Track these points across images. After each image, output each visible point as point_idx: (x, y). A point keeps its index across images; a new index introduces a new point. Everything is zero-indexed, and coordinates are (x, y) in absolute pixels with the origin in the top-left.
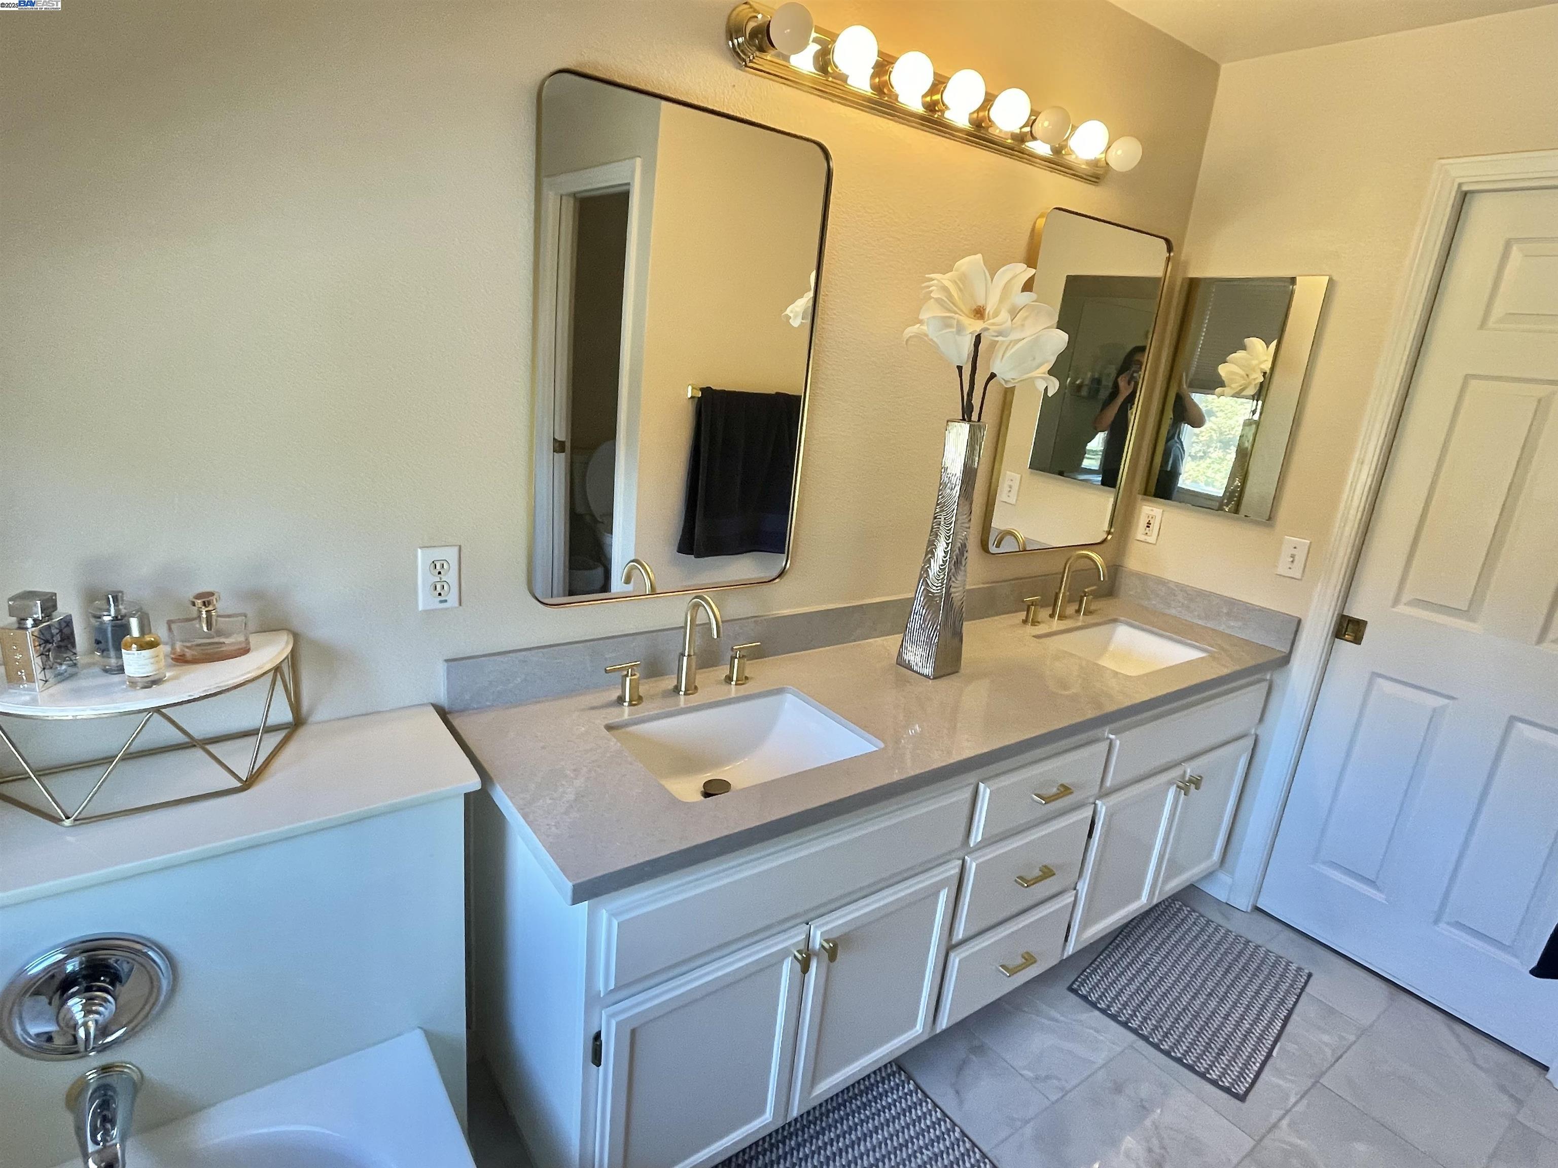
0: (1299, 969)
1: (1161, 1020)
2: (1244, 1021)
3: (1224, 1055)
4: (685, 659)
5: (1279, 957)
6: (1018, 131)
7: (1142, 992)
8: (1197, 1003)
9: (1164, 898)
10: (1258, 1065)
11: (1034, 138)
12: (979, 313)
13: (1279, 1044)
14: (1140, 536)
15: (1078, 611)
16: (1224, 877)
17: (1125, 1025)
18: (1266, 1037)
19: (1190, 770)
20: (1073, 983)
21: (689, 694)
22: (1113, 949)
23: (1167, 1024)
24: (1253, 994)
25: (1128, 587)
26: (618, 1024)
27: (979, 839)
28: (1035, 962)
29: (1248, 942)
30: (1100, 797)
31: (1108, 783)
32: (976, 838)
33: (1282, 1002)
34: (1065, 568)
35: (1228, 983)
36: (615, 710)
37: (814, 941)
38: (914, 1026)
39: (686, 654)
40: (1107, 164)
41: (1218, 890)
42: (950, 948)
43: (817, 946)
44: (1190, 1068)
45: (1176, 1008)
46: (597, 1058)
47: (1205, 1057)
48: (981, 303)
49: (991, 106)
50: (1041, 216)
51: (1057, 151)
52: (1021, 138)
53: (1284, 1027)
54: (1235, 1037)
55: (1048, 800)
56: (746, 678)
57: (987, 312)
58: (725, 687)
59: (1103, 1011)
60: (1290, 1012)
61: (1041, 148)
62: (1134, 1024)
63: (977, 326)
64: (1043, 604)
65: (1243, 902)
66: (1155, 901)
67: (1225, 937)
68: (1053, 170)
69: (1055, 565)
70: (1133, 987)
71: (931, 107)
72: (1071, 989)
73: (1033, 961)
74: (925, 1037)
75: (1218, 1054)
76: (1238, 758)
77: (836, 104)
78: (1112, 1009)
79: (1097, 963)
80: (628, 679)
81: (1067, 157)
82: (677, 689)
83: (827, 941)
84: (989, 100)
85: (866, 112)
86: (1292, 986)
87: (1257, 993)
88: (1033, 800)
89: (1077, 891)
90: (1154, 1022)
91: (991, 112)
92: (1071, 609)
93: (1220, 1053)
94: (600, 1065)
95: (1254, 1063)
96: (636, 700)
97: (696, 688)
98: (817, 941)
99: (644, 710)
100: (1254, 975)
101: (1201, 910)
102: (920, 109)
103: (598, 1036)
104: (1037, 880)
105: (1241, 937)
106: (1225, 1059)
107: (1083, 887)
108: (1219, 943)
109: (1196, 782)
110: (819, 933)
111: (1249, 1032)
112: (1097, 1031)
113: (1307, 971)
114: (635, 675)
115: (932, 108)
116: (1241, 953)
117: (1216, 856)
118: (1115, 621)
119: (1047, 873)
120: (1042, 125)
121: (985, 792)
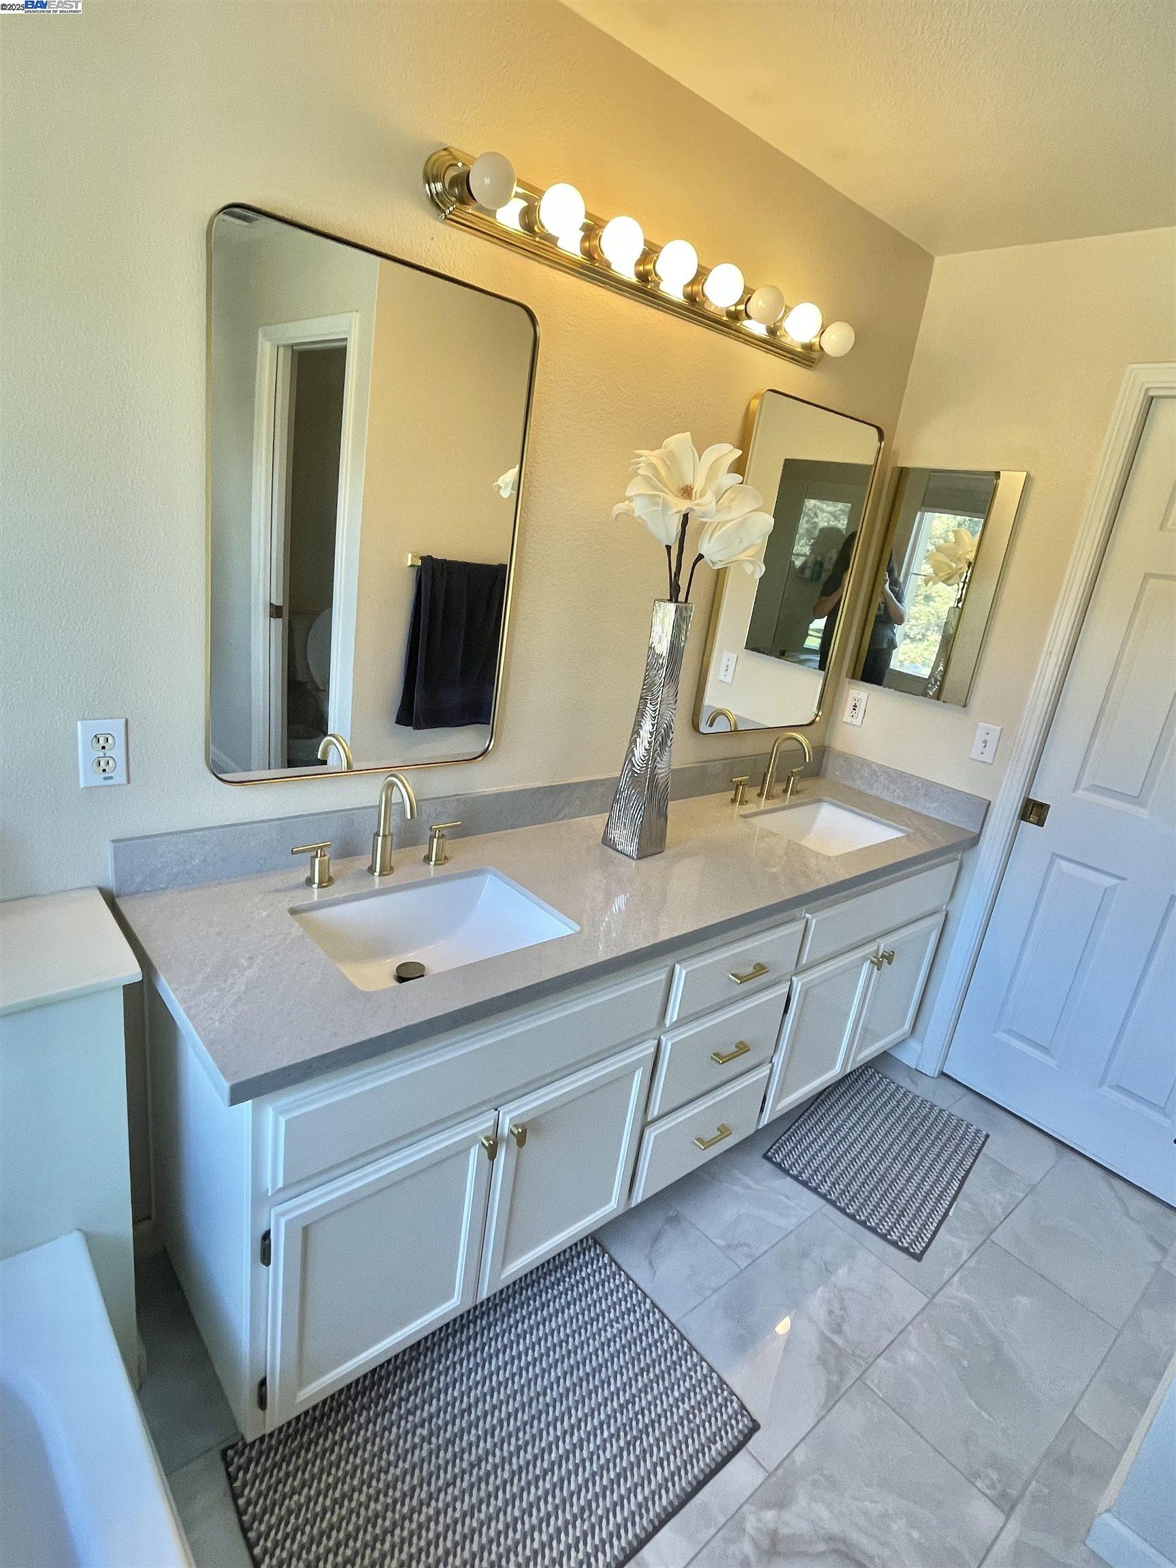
0: (978, 1131)
1: (848, 1185)
2: (925, 1183)
3: (904, 1216)
4: (380, 839)
5: (960, 1121)
6: (733, 309)
7: (833, 1157)
8: (883, 1167)
9: (858, 1066)
10: (935, 1225)
11: (749, 317)
12: (687, 492)
13: (955, 1203)
14: (847, 718)
15: (785, 791)
16: (913, 1044)
17: (815, 1190)
18: (944, 1197)
19: (884, 945)
20: (769, 1151)
21: (385, 875)
22: (808, 1117)
23: (855, 1187)
24: (934, 1156)
25: (833, 769)
26: (288, 1224)
27: (675, 1019)
28: (731, 1133)
29: (933, 1106)
30: (796, 974)
31: (804, 961)
32: (672, 1017)
33: (960, 1164)
34: (773, 750)
35: (912, 1147)
36: (301, 893)
37: (503, 1126)
38: (608, 1201)
39: (381, 834)
40: (821, 348)
41: (908, 1057)
42: (645, 1125)
43: (506, 1132)
44: (873, 1230)
45: (863, 1172)
46: (266, 1257)
47: (887, 1219)
48: (689, 481)
49: (706, 280)
50: (755, 397)
51: (772, 331)
52: (735, 316)
53: (960, 1188)
54: (916, 1199)
55: (743, 979)
56: (446, 858)
57: (694, 490)
58: (423, 868)
59: (795, 1178)
60: (968, 1172)
61: (756, 328)
62: (823, 1190)
63: (683, 505)
64: (751, 784)
65: (931, 1069)
66: (848, 1071)
67: (912, 1101)
68: (768, 351)
69: (762, 745)
70: (824, 1153)
71: (643, 277)
72: (765, 1157)
73: (729, 1132)
74: (621, 1211)
75: (899, 1216)
76: (929, 933)
77: (543, 266)
78: (803, 1175)
79: (791, 1130)
80: (317, 861)
81: (783, 339)
82: (371, 870)
83: (516, 1126)
84: (701, 275)
85: (574, 276)
86: (970, 1147)
87: (939, 1155)
88: (730, 979)
89: (773, 1066)
90: (842, 1187)
91: (704, 287)
92: (778, 788)
93: (901, 1215)
94: (269, 1263)
95: (932, 1223)
96: (327, 881)
97: (392, 868)
98: (505, 1128)
99: (334, 891)
100: (937, 1138)
101: (893, 1077)
102: (634, 280)
103: (266, 1236)
104: (733, 1056)
105: (927, 1102)
106: (905, 1220)
107: (779, 1060)
108: (907, 1108)
109: (889, 957)
110: (508, 1119)
111: (929, 1193)
112: (788, 1198)
113: (984, 1133)
114: (325, 855)
115: (644, 279)
116: (926, 1117)
117: (907, 1026)
118: (820, 801)
119: (742, 1049)
120: (757, 304)
121: (681, 973)
